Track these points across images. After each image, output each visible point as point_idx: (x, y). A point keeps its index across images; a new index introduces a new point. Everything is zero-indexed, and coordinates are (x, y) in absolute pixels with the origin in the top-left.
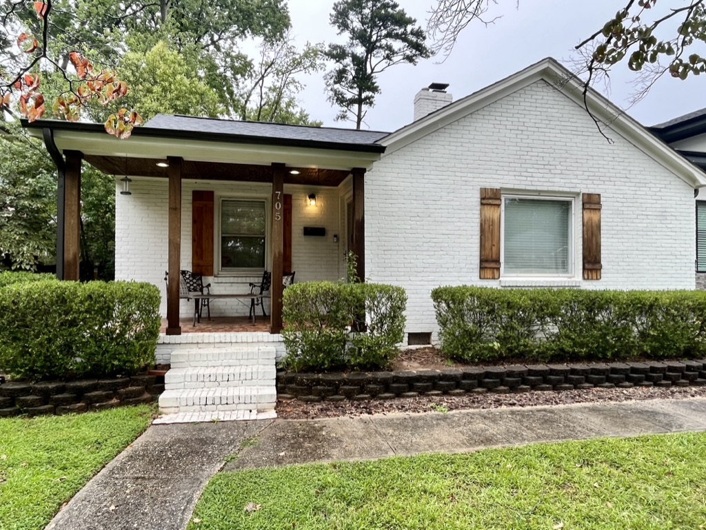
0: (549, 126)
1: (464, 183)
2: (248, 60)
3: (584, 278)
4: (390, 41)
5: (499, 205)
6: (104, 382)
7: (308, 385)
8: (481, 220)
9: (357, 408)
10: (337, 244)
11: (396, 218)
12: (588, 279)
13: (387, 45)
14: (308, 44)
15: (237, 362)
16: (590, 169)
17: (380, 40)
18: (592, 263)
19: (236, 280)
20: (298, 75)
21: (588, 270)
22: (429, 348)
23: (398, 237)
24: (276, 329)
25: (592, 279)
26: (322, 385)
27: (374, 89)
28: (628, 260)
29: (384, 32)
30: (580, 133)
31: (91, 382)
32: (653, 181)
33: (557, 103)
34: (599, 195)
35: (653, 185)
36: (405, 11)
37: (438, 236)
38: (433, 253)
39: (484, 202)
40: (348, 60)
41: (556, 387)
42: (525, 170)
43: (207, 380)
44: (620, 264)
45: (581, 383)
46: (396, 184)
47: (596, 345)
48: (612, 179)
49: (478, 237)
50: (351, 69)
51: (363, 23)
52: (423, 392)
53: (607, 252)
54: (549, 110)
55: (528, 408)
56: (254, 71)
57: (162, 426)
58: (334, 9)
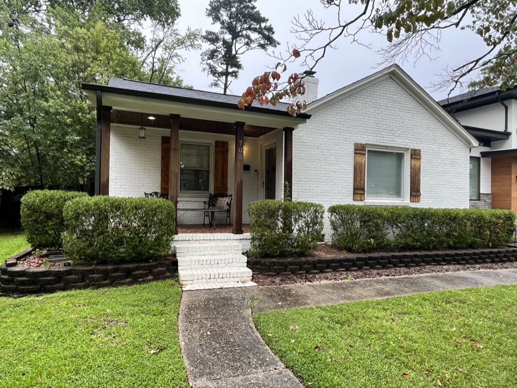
0: (393, 106)
1: (345, 139)
2: (142, 36)
3: (411, 201)
4: (249, 32)
5: (365, 154)
6: (144, 264)
7: (269, 266)
8: (355, 163)
9: (301, 278)
10: (257, 176)
11: (305, 160)
12: (413, 201)
13: (246, 35)
14: (189, 29)
15: (219, 252)
16: (415, 134)
17: (242, 31)
18: (415, 192)
19: (191, 199)
20: (180, 51)
21: (413, 196)
22: (323, 244)
23: (306, 173)
24: (239, 231)
25: (415, 202)
26: (277, 265)
27: (239, 66)
28: (434, 190)
29: (246, 26)
30: (410, 112)
31: (136, 265)
32: (448, 143)
33: (398, 92)
34: (420, 150)
35: (448, 146)
36: (260, 12)
37: (330, 173)
38: (326, 183)
39: (356, 152)
40: (220, 44)
41: (407, 266)
42: (379, 133)
43: (205, 263)
44: (430, 193)
45: (420, 263)
46: (305, 138)
47: (425, 241)
48: (427, 141)
49: (353, 174)
50: (222, 50)
51: (230, 18)
52: (335, 270)
53: (423, 185)
54: (394, 96)
55: (397, 277)
56: (146, 45)
57: (189, 292)
58: (210, 5)
